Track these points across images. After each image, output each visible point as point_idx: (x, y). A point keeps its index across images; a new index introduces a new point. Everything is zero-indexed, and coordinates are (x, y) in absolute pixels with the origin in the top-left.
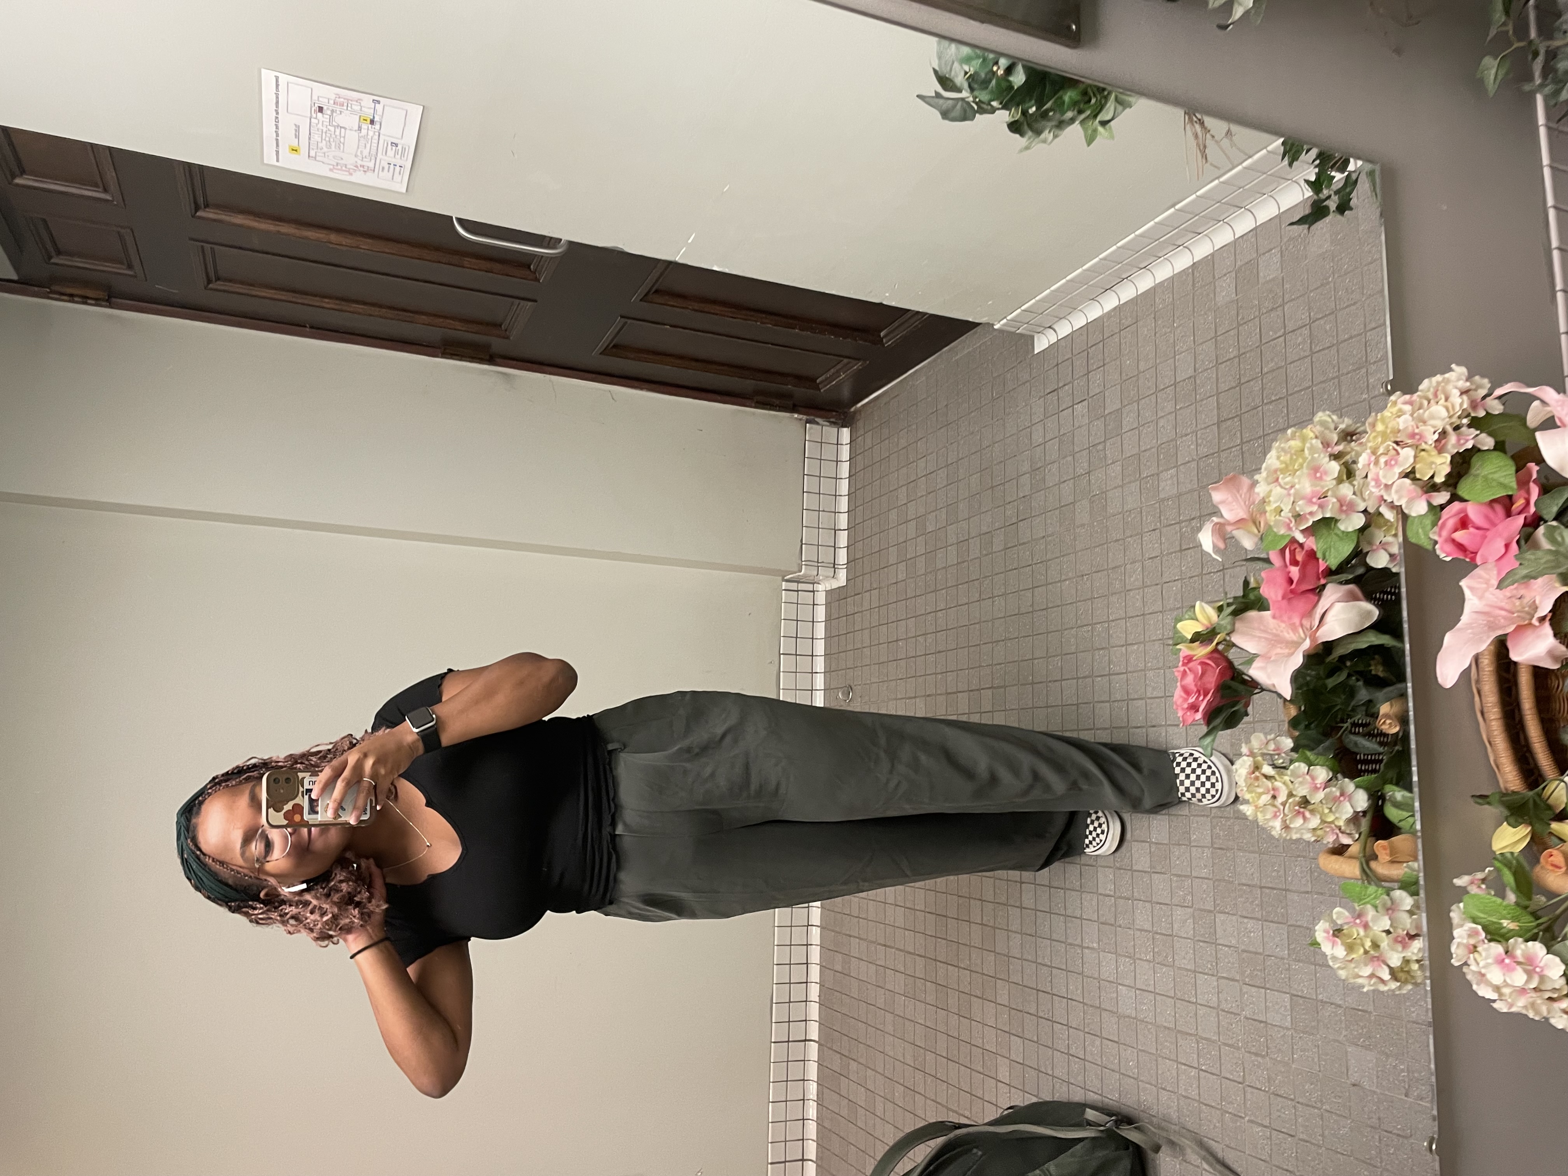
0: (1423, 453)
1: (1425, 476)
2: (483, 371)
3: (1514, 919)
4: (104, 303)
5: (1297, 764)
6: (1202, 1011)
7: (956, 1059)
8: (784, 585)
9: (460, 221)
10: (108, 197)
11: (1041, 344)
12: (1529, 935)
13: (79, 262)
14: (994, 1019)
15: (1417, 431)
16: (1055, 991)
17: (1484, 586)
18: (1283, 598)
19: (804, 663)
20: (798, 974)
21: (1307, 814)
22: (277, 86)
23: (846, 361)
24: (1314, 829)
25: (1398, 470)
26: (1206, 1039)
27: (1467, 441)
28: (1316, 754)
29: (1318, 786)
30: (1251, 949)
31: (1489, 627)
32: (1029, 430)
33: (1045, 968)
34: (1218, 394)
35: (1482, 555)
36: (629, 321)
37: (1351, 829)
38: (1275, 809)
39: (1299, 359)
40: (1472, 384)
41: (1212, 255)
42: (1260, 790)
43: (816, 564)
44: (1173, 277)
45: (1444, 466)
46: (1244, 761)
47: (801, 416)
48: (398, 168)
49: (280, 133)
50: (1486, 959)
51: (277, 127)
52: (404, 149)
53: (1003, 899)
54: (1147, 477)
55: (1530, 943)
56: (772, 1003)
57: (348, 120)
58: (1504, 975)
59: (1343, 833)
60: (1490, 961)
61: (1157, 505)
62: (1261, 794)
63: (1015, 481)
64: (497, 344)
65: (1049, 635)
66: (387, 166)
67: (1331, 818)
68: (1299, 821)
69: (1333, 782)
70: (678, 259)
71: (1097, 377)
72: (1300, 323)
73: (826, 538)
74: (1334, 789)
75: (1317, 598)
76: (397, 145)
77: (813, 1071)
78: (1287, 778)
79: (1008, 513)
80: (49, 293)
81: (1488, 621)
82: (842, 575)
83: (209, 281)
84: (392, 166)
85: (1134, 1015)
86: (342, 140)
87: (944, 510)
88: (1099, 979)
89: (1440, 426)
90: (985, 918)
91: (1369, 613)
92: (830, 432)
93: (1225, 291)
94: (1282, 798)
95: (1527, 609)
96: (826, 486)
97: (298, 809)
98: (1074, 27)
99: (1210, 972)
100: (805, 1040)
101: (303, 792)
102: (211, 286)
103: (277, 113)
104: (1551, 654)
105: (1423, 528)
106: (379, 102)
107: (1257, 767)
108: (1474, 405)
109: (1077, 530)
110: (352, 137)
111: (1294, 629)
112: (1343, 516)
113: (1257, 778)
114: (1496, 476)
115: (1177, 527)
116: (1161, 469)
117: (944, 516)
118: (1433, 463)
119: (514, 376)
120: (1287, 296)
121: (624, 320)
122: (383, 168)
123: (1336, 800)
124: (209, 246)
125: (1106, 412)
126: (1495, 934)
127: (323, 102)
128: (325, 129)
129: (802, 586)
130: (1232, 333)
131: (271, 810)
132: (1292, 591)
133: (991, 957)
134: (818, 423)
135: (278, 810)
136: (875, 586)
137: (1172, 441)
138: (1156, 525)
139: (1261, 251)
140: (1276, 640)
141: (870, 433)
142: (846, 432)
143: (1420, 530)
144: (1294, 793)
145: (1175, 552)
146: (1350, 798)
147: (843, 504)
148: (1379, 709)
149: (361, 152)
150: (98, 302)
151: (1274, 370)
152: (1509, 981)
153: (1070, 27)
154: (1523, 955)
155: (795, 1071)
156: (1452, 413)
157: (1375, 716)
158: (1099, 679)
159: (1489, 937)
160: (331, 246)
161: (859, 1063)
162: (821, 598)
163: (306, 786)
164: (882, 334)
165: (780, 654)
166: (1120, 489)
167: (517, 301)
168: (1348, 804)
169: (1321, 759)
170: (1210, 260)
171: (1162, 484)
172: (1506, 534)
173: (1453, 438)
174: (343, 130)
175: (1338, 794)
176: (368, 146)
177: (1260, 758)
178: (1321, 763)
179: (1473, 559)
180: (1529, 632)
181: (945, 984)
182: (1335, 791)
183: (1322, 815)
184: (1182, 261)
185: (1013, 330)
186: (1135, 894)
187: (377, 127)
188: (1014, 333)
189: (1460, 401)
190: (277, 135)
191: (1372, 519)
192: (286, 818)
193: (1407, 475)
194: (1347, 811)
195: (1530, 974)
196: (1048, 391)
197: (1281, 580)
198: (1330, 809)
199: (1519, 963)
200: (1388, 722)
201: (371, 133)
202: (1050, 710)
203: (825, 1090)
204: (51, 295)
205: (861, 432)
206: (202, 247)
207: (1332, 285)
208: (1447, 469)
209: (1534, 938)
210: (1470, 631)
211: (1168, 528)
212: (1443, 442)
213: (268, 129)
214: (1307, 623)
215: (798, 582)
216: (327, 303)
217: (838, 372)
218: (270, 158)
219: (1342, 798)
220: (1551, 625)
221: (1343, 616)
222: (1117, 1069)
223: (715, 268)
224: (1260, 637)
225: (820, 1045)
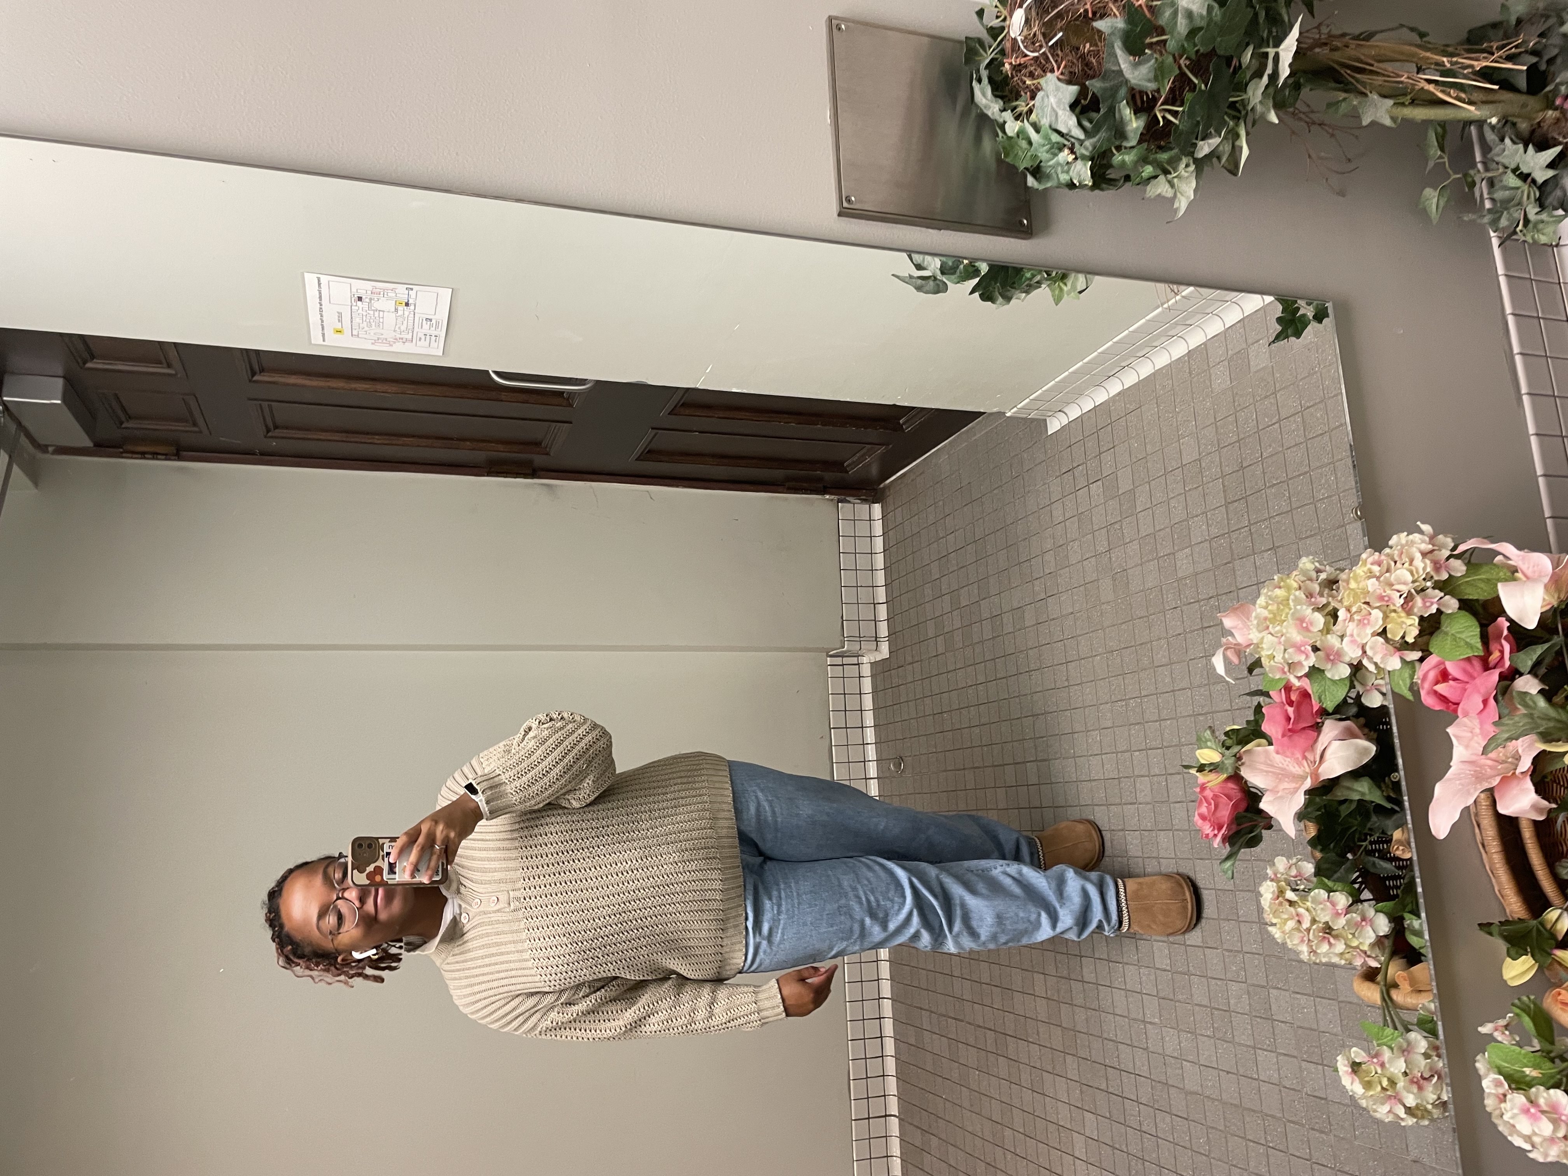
0: (1393, 614)
1: (1395, 636)
2: (527, 485)
3: (1535, 1067)
4: (173, 458)
5: (1316, 891)
6: (1264, 1088)
7: (1032, 1136)
8: (829, 660)
9: (496, 373)
10: (173, 372)
11: (1054, 426)
12: (1552, 1082)
13: (146, 425)
14: (1066, 1095)
15: (1384, 594)
16: (1122, 1067)
17: (1470, 735)
18: (1283, 736)
19: (854, 736)
20: (873, 1048)
21: (1332, 940)
22: (319, 284)
23: (869, 446)
24: (1342, 954)
25: (1369, 631)
26: (1270, 1116)
27: (1432, 604)
28: (1334, 881)
29: (1340, 911)
30: (1306, 1025)
31: (1477, 778)
32: (1049, 508)
33: (1111, 1043)
34: (1223, 477)
35: (1463, 709)
36: (660, 431)
37: (1377, 951)
38: (1301, 935)
39: (1296, 445)
40: (1433, 545)
41: (1205, 344)
42: (1286, 916)
43: (858, 639)
44: (1170, 364)
45: (1412, 628)
46: (1268, 885)
47: (833, 497)
48: (433, 338)
49: (324, 319)
50: (1512, 1109)
51: (322, 316)
52: (437, 323)
53: (1065, 973)
54: (1164, 556)
55: (1552, 1091)
56: (849, 1080)
57: (385, 304)
58: (1532, 1125)
59: (1369, 956)
60: (1516, 1111)
61: (1176, 584)
62: (1287, 920)
63: (1040, 558)
64: (539, 460)
65: (1087, 709)
66: (423, 337)
67: (1355, 943)
68: (1325, 948)
69: (1354, 908)
70: (699, 386)
71: (1107, 457)
72: (1292, 411)
73: (866, 613)
74: (1354, 915)
75: (1316, 734)
76: (431, 320)
77: (895, 1148)
78: (1309, 904)
79: (1037, 588)
80: (122, 453)
81: (1475, 771)
82: (885, 648)
83: (268, 431)
84: (428, 337)
85: (1200, 1092)
86: (381, 320)
87: (976, 586)
88: (1164, 1056)
89: (1405, 589)
90: (1049, 992)
91: (1366, 750)
92: (862, 509)
93: (1221, 379)
94: (1306, 924)
95: (1510, 760)
96: (863, 562)
97: (379, 870)
98: (1025, 222)
99: (1269, 1048)
100: (886, 1116)
101: (383, 856)
102: (270, 434)
103: (321, 305)
104: (1535, 807)
105: (1403, 680)
106: (412, 289)
107: (1281, 892)
108: (1437, 567)
109: (1104, 607)
110: (390, 319)
111: (1300, 764)
112: (1329, 666)
113: (1281, 904)
114: (1463, 636)
115: (1197, 606)
116: (1176, 548)
117: (976, 591)
118: (1403, 622)
119: (556, 486)
120: (1278, 385)
121: (656, 431)
122: (420, 339)
123: (1357, 925)
124: (267, 403)
125: (1120, 492)
126: (1518, 1083)
127: (361, 293)
128: (365, 314)
129: (846, 660)
130: (1230, 419)
131: (355, 871)
132: (1290, 730)
133: (1059, 1031)
134: (849, 502)
135: (361, 872)
136: (916, 659)
137: (1183, 521)
138: (1176, 603)
139: (1250, 341)
140: (1283, 775)
141: (900, 509)
142: (877, 508)
143: (1401, 682)
144: (1317, 919)
145: (1197, 630)
146: (1372, 923)
147: (880, 578)
148: (1392, 835)
149: (399, 328)
150: (167, 457)
151: (1272, 455)
152: (1537, 1131)
153: (1021, 223)
154: (1546, 1104)
155: (878, 1148)
156: (1416, 576)
157: (1389, 841)
158: (1137, 753)
159: (1513, 1086)
160: (378, 394)
161: (940, 1138)
162: (866, 670)
163: (386, 850)
164: (901, 421)
165: (830, 729)
166: (1140, 568)
167: (554, 424)
168: (1369, 929)
169: (1338, 886)
170: (1203, 349)
171: (1179, 564)
172: (1483, 690)
173: (1418, 601)
174: (381, 313)
175: (1359, 919)
176: (405, 322)
177: (1283, 883)
178: (1339, 888)
179: (1455, 711)
180: (1514, 783)
181: (1016, 1059)
182: (1356, 917)
183: (1346, 939)
184: (1179, 350)
185: (1025, 416)
186: (1191, 968)
187: (412, 307)
188: (1025, 419)
189: (1422, 565)
190: (322, 321)
191: (1357, 668)
192: (368, 878)
193: (1379, 634)
194: (1370, 937)
195: (1556, 1122)
196: (1064, 471)
197: (1281, 719)
198: (1353, 934)
199: (1543, 1112)
200: (1401, 848)
201: (406, 313)
202: (1094, 784)
203: (910, 1166)
204: (124, 455)
205: (891, 508)
206: (261, 405)
207: (1319, 375)
208: (1415, 632)
209: (1557, 1086)
210: (1458, 782)
211: (1189, 606)
212: (1410, 604)
213: (314, 318)
214: (1309, 756)
215: (843, 657)
216: (377, 439)
217: (864, 455)
218: (316, 338)
219: (1364, 923)
220: (1532, 780)
221: (1341, 754)
222: (1188, 1146)
223: (734, 390)
224: (1266, 772)
225: (901, 1120)
